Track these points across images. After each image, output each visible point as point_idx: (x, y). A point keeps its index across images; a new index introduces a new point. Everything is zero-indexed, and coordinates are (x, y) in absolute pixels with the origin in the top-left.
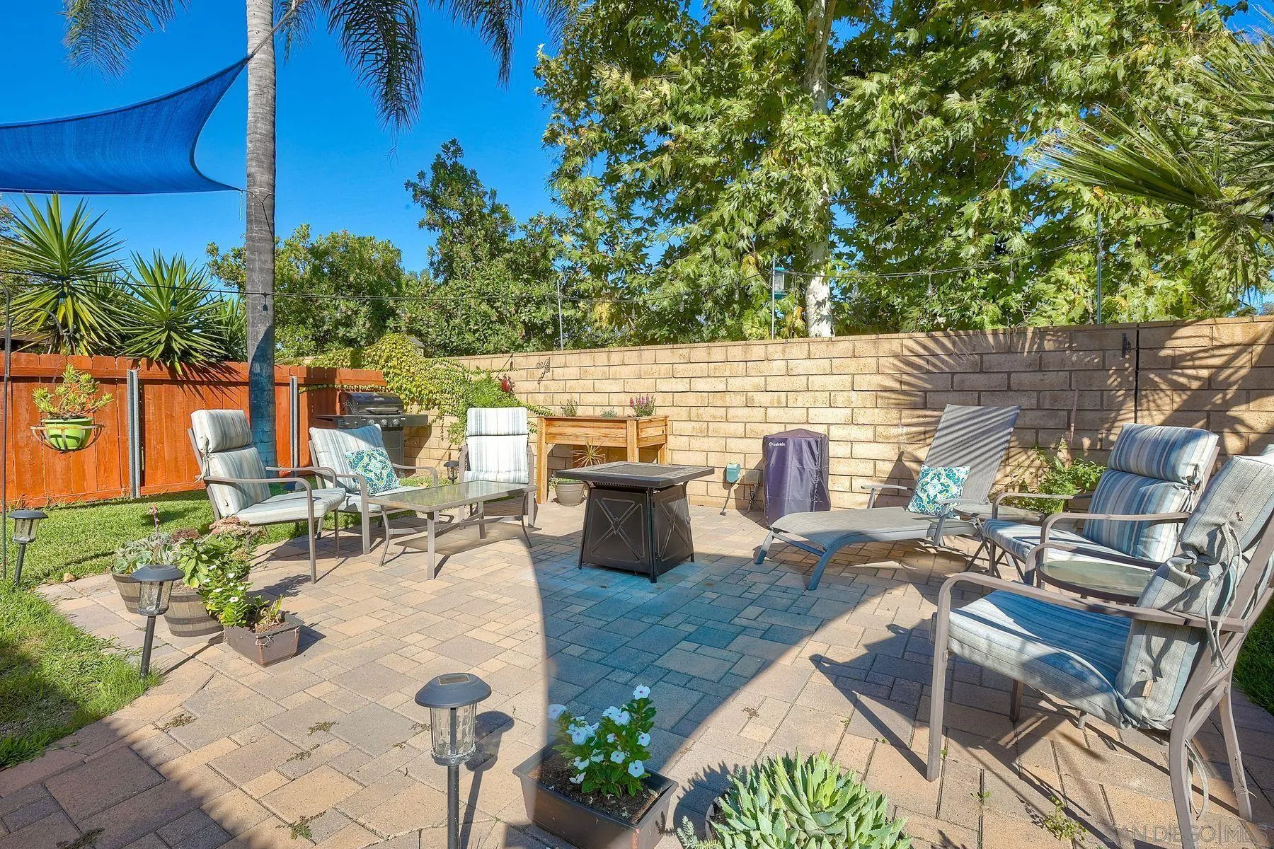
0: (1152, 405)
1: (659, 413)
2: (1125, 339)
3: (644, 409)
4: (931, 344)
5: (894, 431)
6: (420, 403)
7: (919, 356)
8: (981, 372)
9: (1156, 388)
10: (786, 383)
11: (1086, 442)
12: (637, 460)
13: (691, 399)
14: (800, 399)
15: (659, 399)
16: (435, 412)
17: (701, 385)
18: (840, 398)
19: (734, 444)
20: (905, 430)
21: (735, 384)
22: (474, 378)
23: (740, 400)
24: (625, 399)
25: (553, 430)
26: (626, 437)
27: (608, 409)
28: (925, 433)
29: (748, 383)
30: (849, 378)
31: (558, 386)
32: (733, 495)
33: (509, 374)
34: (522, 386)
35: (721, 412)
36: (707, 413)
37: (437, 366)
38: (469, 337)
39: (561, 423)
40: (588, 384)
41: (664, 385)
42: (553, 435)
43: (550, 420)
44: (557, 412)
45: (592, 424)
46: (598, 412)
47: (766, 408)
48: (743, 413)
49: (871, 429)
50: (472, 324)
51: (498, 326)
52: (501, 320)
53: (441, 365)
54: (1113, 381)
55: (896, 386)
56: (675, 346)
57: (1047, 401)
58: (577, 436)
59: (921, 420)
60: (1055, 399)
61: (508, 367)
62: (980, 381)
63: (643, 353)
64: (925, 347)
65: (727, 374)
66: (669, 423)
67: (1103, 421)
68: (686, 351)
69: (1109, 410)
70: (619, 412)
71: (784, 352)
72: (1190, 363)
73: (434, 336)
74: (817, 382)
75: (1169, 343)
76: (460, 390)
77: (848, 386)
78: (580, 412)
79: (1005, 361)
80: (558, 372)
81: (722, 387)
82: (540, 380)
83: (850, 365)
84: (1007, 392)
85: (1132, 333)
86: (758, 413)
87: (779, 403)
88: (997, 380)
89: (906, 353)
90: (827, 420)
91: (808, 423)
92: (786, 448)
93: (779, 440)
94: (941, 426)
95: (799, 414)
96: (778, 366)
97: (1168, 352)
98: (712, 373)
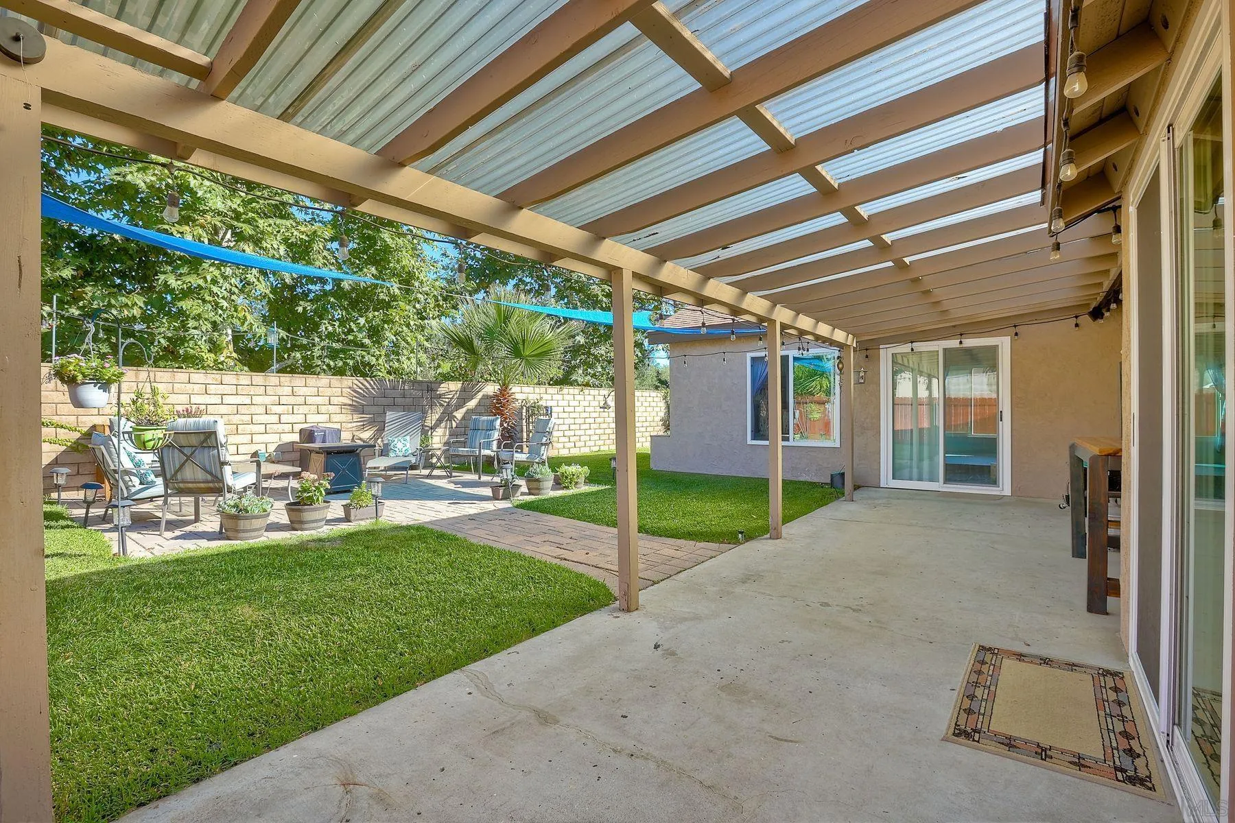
4: (365, 383)
5: (350, 425)
7: (361, 388)
8: (384, 396)
10: (292, 400)
14: (301, 409)
18: (323, 409)
20: (355, 424)
23: (262, 410)
28: (364, 425)
29: (267, 400)
30: (327, 398)
41: (198, 399)
47: (280, 415)
48: (263, 418)
49: (339, 424)
55: (350, 403)
59: (362, 419)
62: (384, 401)
64: (362, 384)
65: (252, 393)
68: (217, 376)
71: (291, 381)
74: (311, 400)
75: (440, 389)
77: (327, 402)
79: (393, 393)
81: (248, 402)
83: (328, 392)
84: (393, 406)
85: (429, 384)
86: (275, 419)
87: (288, 411)
88: (390, 401)
89: (355, 386)
90: (316, 420)
91: (306, 422)
92: (325, 435)
93: (322, 431)
94: (387, 421)
95: (301, 418)
96: (288, 390)
97: (438, 393)
98: (239, 392)
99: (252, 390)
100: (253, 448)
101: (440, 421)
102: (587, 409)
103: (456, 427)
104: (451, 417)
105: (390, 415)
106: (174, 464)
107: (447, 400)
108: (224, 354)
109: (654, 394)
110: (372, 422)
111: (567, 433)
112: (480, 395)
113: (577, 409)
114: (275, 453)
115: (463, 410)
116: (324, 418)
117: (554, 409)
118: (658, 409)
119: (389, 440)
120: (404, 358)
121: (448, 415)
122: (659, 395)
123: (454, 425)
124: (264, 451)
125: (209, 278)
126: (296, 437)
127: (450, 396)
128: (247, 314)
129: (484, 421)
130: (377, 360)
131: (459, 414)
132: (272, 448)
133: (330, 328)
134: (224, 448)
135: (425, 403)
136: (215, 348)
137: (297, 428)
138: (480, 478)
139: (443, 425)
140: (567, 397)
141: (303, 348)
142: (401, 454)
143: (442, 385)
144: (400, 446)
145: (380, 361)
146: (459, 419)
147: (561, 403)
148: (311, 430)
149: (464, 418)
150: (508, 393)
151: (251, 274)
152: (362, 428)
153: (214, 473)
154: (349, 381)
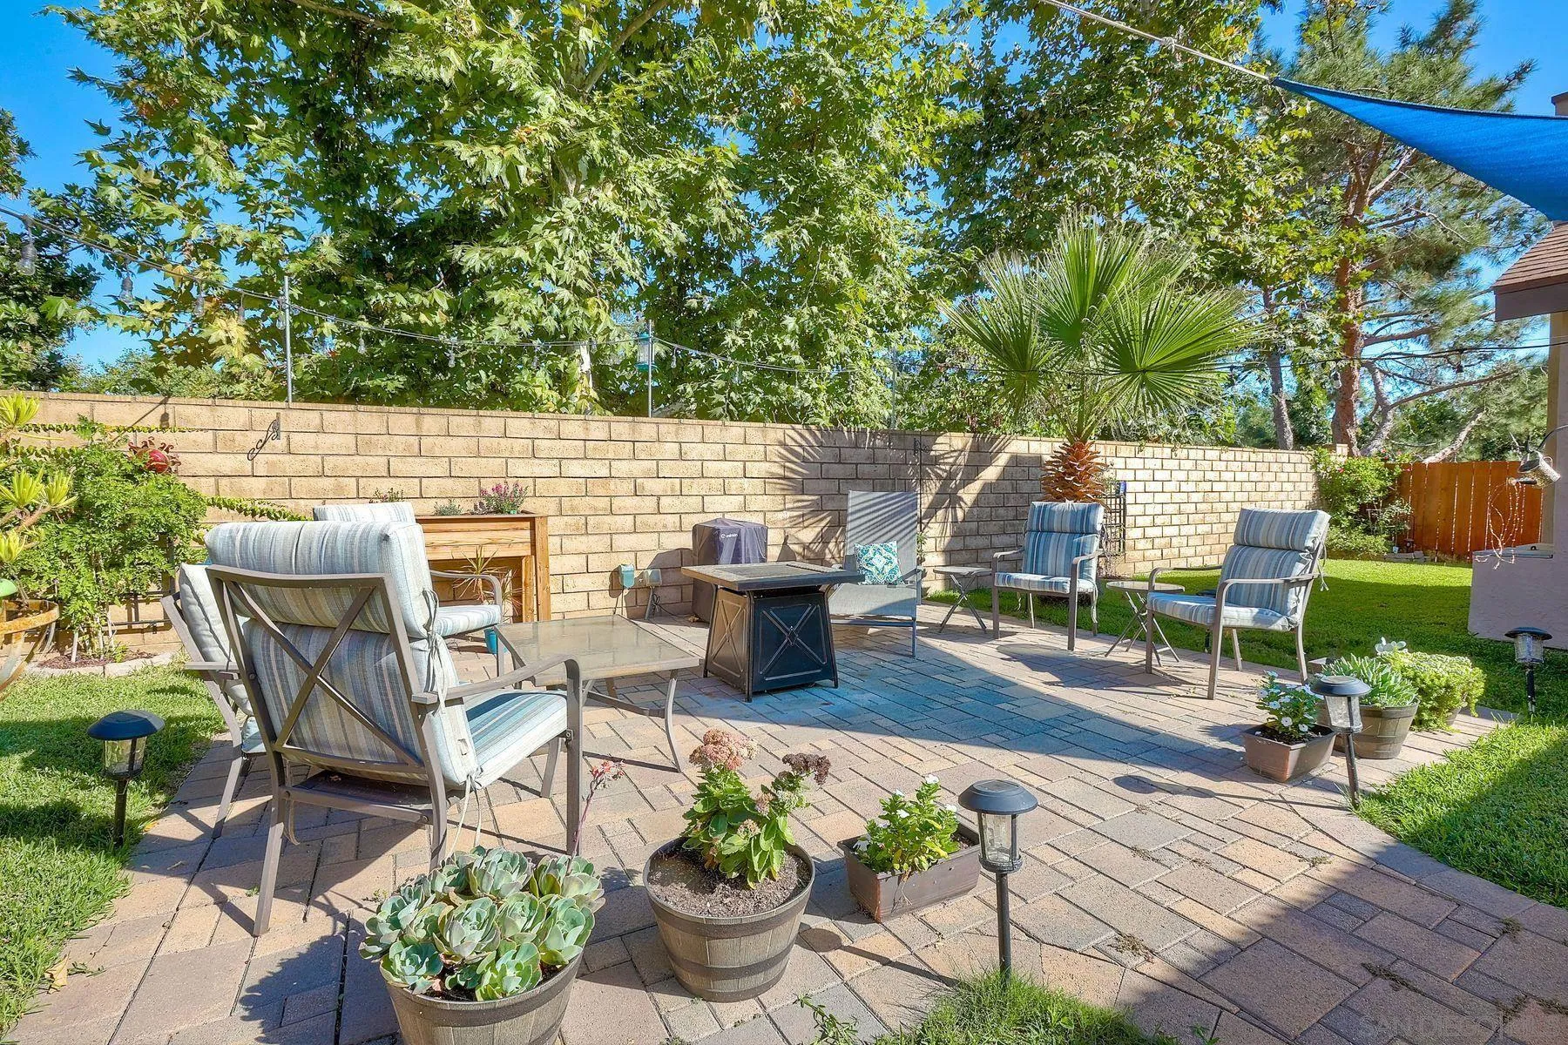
2: (915, 442)
3: (505, 501)
4: (807, 435)
5: (781, 515)
7: (801, 446)
8: (840, 463)
10: (681, 468)
13: (563, 487)
14: (695, 486)
17: (575, 468)
18: (734, 486)
19: (622, 542)
20: (789, 514)
23: (628, 487)
28: (803, 515)
29: (637, 468)
30: (741, 465)
32: (622, 603)
35: (603, 503)
36: (583, 504)
40: (376, 463)
47: (659, 497)
48: (631, 503)
49: (761, 515)
55: (781, 471)
59: (800, 504)
63: (482, 419)
64: (802, 436)
65: (610, 456)
68: (553, 423)
71: (677, 434)
74: (712, 468)
77: (741, 473)
80: (303, 441)
81: (605, 473)
82: (251, 455)
83: (743, 452)
84: (856, 480)
85: (918, 438)
86: (650, 503)
87: (672, 490)
88: (850, 469)
89: (789, 442)
90: (722, 508)
91: (704, 512)
92: (738, 539)
93: (732, 531)
94: (850, 511)
95: (695, 503)
96: (671, 449)
97: (932, 453)
98: (590, 454)
99: (611, 450)
100: (614, 562)
101: (933, 508)
102: (1184, 487)
103: (964, 521)
104: (955, 501)
105: (857, 499)
106: (286, 687)
107: (948, 468)
108: (578, 393)
109: (1295, 457)
110: (817, 510)
111: (1151, 532)
112: (1003, 459)
113: (1169, 487)
114: (650, 572)
115: (975, 487)
116: (733, 503)
117: (1131, 487)
118: (1302, 486)
119: (856, 550)
120: (859, 394)
121: (947, 498)
122: (1305, 460)
123: (960, 514)
124: (631, 567)
125: (538, 247)
126: (686, 541)
127: (951, 460)
128: (601, 311)
129: (1063, 513)
130: (814, 398)
131: (969, 494)
132: (646, 561)
133: (740, 341)
134: (422, 644)
135: (910, 472)
136: (561, 381)
137: (691, 521)
138: (1071, 647)
139: (940, 513)
140: (1150, 463)
141: (697, 376)
142: (881, 579)
143: (940, 440)
144: (879, 562)
145: (819, 401)
146: (969, 504)
147: (1141, 475)
148: (714, 529)
149: (976, 503)
150: (1087, 452)
151: (609, 242)
152: (799, 522)
153: (401, 736)
154: (777, 432)
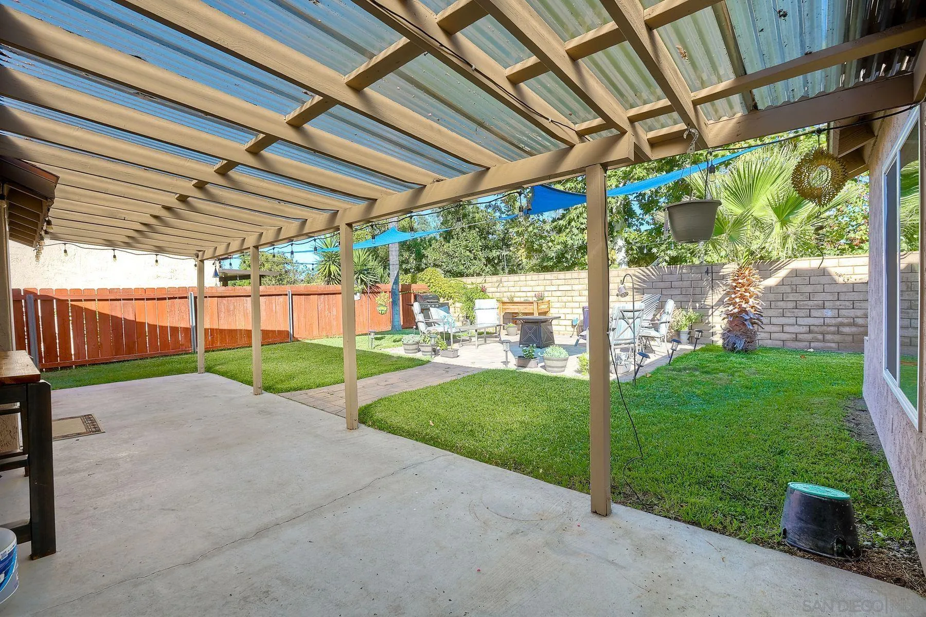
0: (718, 291)
1: (546, 299)
2: (708, 269)
3: (540, 298)
4: (646, 271)
6: (444, 298)
9: (719, 286)
11: (697, 305)
12: (538, 315)
13: (559, 294)
15: (546, 294)
16: (451, 302)
17: (562, 288)
19: (573, 311)
21: (575, 287)
22: (469, 286)
24: (533, 294)
25: (505, 307)
26: (533, 309)
27: (526, 298)
31: (505, 289)
32: (575, 330)
33: (484, 285)
34: (490, 289)
35: (570, 299)
36: (565, 299)
37: (451, 282)
38: (461, 267)
39: (508, 304)
40: (518, 289)
41: (548, 288)
42: (505, 309)
43: (504, 303)
44: (505, 300)
45: (520, 304)
46: (522, 300)
50: (462, 261)
51: (474, 261)
52: (475, 259)
53: (453, 281)
54: (705, 283)
56: (552, 273)
57: (684, 292)
58: (514, 309)
60: (686, 291)
61: (484, 281)
62: (662, 285)
64: (643, 271)
66: (550, 303)
67: (702, 298)
68: (556, 274)
69: (704, 294)
70: (530, 300)
72: (729, 277)
73: (445, 267)
75: (722, 270)
76: (463, 291)
78: (516, 300)
79: (671, 278)
80: (505, 284)
82: (497, 287)
83: (617, 280)
84: (671, 288)
85: (710, 267)
88: (667, 284)
89: (638, 274)
97: (721, 273)
143: (726, 266)
154: (632, 271)
